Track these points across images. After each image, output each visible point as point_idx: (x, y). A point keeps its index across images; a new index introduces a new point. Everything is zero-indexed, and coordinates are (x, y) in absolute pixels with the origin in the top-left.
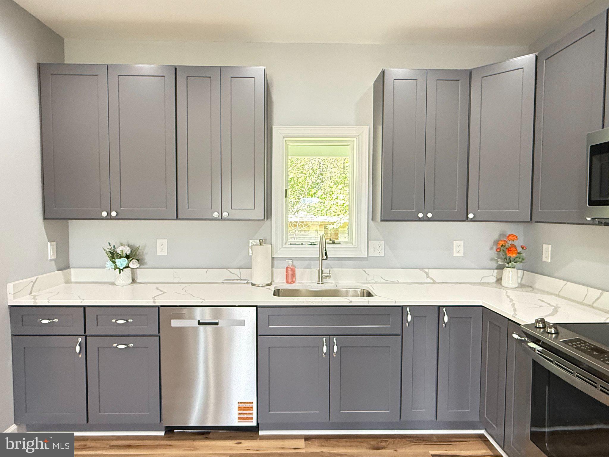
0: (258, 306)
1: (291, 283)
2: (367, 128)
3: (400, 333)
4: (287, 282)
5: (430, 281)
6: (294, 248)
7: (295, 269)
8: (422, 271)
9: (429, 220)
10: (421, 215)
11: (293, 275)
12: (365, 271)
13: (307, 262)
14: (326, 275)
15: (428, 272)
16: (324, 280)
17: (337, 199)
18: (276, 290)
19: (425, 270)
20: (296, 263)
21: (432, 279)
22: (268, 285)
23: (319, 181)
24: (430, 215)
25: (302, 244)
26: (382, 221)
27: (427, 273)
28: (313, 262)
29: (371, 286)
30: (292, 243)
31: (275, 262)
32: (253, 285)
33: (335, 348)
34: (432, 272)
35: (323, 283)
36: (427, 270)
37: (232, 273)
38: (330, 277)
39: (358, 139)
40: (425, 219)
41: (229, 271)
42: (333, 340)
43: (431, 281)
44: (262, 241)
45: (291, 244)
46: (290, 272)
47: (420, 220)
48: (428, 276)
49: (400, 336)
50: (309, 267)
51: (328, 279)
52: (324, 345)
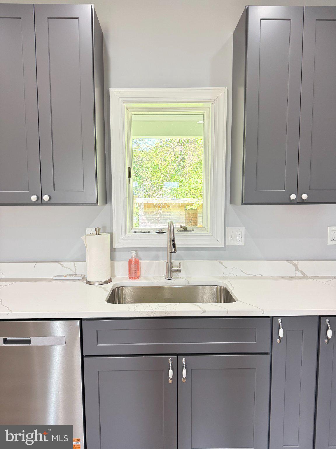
0: (83, 319)
1: (135, 279)
2: (225, 90)
3: (268, 350)
4: (131, 278)
5: (299, 274)
6: (139, 237)
7: (140, 261)
8: (290, 263)
9: (303, 202)
10: (293, 197)
11: (138, 268)
12: (222, 263)
13: (154, 253)
14: (176, 269)
15: (297, 265)
16: (174, 275)
17: (196, 183)
18: (116, 288)
19: (294, 262)
20: (140, 254)
21: (301, 272)
22: (106, 283)
23: (180, 167)
24: (305, 196)
25: (149, 232)
26: (244, 204)
27: (295, 265)
28: (160, 253)
29: (229, 282)
30: (137, 231)
31: (117, 254)
32: (88, 283)
33: (184, 372)
34: (301, 264)
35: (172, 278)
36: (296, 262)
37: (65, 267)
38: (181, 271)
39: (213, 104)
40: (299, 202)
41: (61, 264)
42: (182, 361)
43: (301, 275)
44: (99, 229)
45: (135, 232)
46: (133, 266)
47: (291, 202)
48: (297, 269)
49: (269, 355)
50: (157, 258)
51: (178, 273)
52: (169, 369)
